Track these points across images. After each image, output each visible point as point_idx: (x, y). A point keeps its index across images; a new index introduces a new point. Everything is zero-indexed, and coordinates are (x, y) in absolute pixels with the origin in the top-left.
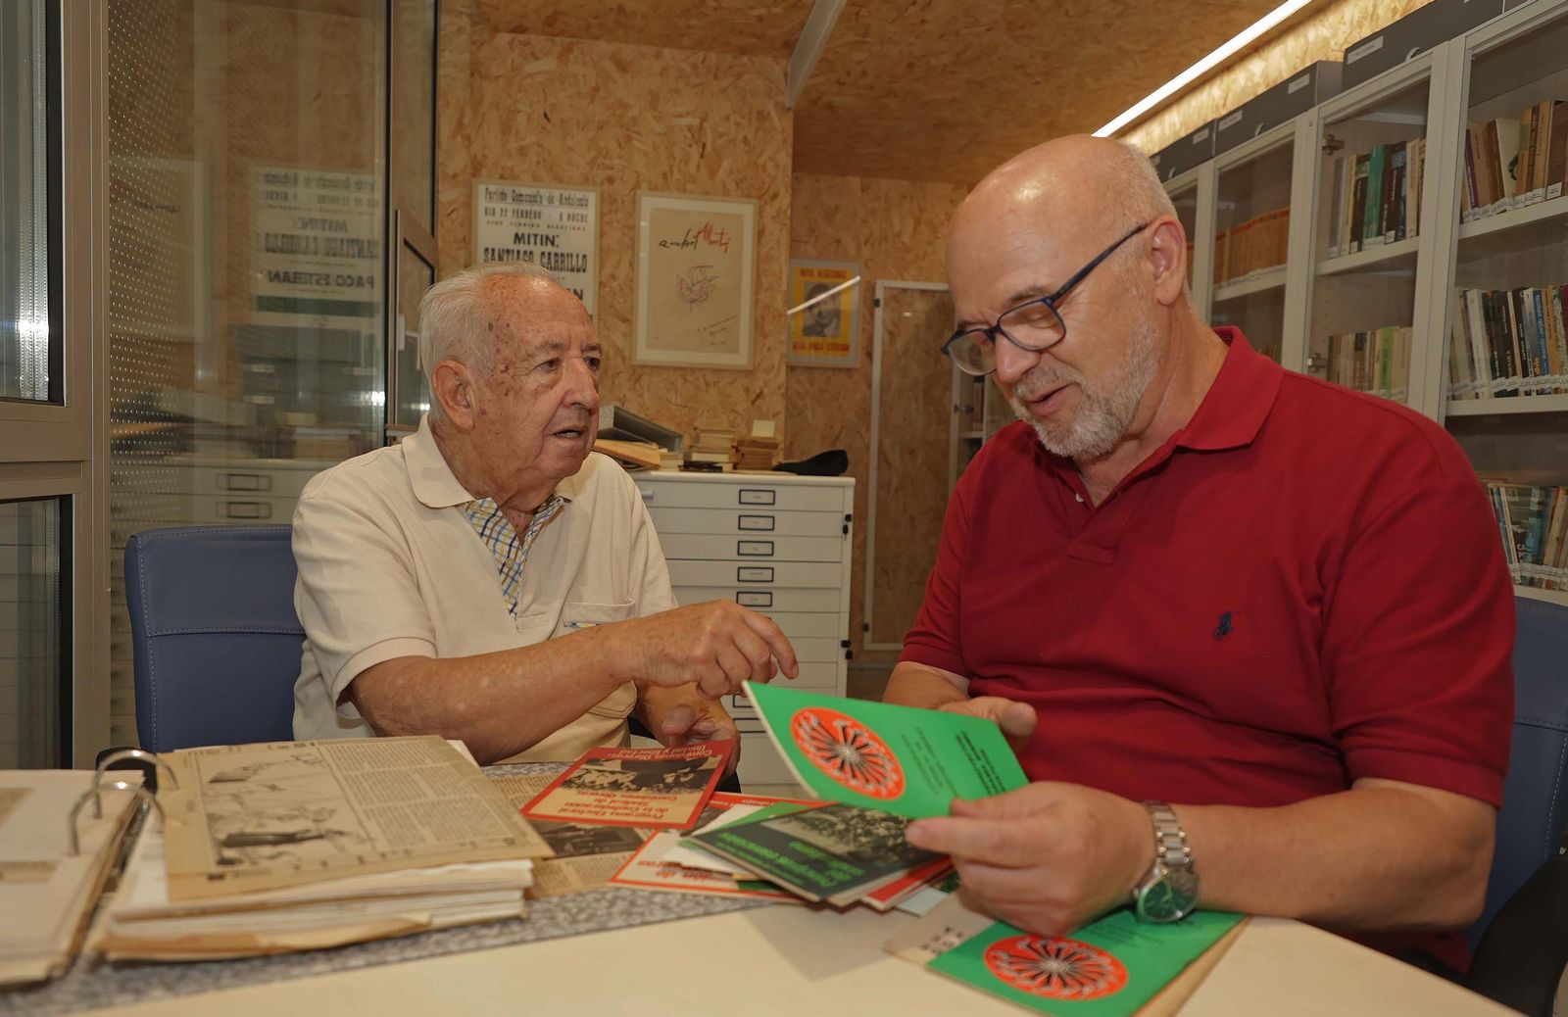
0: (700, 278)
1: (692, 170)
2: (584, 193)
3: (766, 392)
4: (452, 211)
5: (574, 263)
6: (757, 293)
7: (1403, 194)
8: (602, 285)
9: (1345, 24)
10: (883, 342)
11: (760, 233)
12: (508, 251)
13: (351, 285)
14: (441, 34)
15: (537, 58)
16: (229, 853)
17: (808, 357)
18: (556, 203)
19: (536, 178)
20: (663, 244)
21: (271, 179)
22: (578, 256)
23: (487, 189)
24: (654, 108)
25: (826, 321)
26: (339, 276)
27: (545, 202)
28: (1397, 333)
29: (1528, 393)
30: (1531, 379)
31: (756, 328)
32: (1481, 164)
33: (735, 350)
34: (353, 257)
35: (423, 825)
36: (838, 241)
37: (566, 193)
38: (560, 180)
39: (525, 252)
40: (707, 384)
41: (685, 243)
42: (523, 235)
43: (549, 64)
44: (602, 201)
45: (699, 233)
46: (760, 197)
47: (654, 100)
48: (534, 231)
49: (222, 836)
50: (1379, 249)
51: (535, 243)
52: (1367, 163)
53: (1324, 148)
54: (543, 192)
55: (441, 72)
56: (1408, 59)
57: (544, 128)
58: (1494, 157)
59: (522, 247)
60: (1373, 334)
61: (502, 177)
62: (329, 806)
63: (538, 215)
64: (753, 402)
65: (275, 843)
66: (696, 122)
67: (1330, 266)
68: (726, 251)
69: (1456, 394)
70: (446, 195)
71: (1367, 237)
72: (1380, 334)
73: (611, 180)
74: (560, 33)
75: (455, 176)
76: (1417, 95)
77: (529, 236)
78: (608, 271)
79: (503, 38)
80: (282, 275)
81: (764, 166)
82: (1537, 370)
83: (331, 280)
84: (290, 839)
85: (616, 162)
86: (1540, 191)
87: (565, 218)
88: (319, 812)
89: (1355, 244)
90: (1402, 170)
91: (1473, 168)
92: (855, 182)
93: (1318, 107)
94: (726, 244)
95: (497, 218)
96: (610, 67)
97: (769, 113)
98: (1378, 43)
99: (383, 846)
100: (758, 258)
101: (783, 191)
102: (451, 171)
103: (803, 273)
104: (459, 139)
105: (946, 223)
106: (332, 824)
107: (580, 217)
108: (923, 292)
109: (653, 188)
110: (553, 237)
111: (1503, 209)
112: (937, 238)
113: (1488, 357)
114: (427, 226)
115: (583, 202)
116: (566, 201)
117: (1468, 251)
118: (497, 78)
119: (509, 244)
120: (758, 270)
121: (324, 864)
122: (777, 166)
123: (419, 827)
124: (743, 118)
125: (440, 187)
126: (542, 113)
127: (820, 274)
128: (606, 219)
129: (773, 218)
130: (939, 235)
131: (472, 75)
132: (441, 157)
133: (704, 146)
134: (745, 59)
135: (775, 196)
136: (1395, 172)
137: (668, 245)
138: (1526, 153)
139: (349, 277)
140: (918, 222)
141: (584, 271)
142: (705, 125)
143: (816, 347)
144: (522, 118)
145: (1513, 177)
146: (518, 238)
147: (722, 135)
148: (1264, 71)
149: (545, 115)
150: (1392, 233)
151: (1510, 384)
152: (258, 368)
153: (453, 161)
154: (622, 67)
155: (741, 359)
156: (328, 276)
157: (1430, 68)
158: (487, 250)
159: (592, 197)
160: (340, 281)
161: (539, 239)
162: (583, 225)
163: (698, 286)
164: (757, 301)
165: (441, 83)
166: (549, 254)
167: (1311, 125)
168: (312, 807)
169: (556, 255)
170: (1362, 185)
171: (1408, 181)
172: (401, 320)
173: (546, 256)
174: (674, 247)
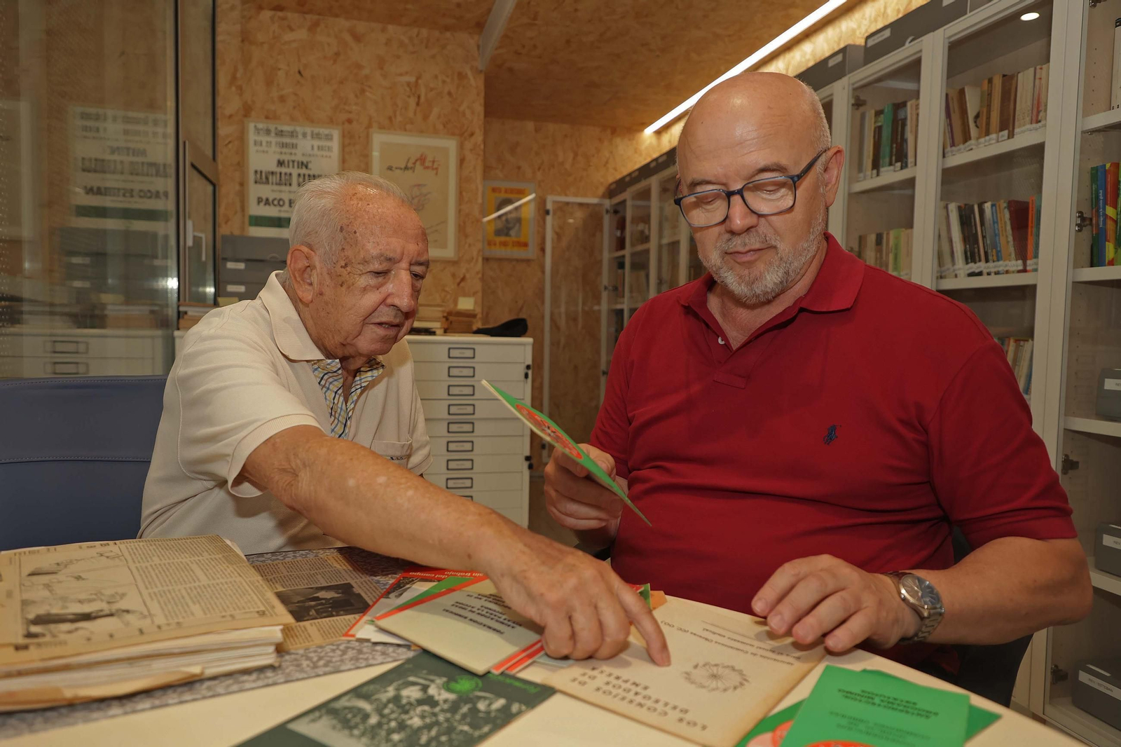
0: (418, 193)
1: (411, 114)
2: (329, 130)
3: (468, 276)
4: (230, 142)
6: (460, 205)
7: (905, 137)
9: (866, 19)
10: (553, 240)
11: (462, 161)
12: (272, 173)
13: (150, 197)
14: (218, 10)
15: (292, 30)
16: (35, 629)
17: (500, 252)
18: (309, 137)
19: (293, 119)
20: (390, 168)
21: (85, 116)
24: (382, 68)
25: (511, 225)
26: (141, 191)
27: (300, 136)
28: (903, 233)
29: (989, 274)
30: (991, 264)
31: (459, 230)
32: (956, 117)
33: (444, 246)
34: (152, 175)
35: (194, 603)
36: (519, 168)
37: (316, 130)
38: (311, 121)
39: (286, 174)
42: (284, 161)
43: (302, 34)
44: (344, 136)
45: (416, 161)
46: (461, 135)
47: (381, 63)
48: (293, 158)
49: (31, 616)
50: (890, 175)
51: (293, 167)
52: (882, 116)
53: (853, 105)
54: (299, 129)
55: (219, 38)
56: (907, 44)
57: (298, 82)
58: (964, 112)
59: (284, 170)
60: (888, 234)
61: (267, 118)
62: (120, 591)
63: (294, 146)
64: (459, 284)
65: (72, 621)
66: (413, 79)
67: (859, 187)
68: (437, 174)
69: (943, 274)
70: (223, 130)
71: (883, 167)
72: (892, 234)
73: (350, 121)
74: (310, 12)
75: (231, 116)
76: (913, 69)
77: (288, 162)
79: (266, 14)
80: (95, 189)
81: (464, 114)
82: (995, 258)
83: (135, 194)
84: (87, 617)
85: (354, 107)
86: (994, 136)
87: (316, 148)
88: (113, 596)
89: (875, 171)
90: (904, 121)
91: (950, 120)
92: (530, 125)
93: (848, 76)
94: (437, 169)
95: (264, 148)
96: (348, 38)
97: (466, 74)
98: (887, 33)
99: (160, 620)
100: (460, 179)
101: (477, 131)
102: (228, 112)
103: (494, 190)
104: (234, 89)
105: (595, 156)
106: (123, 605)
107: (327, 148)
108: (581, 205)
109: (382, 127)
110: (307, 163)
111: (969, 148)
112: (590, 166)
113: (963, 248)
114: (209, 152)
115: (329, 137)
116: (317, 136)
117: (949, 177)
118: (262, 43)
119: (273, 167)
120: (460, 187)
121: (111, 636)
122: (473, 113)
123: (190, 604)
124: (448, 77)
125: (219, 124)
126: (297, 71)
127: (506, 191)
128: (347, 150)
129: (471, 150)
130: (591, 164)
131: (243, 41)
132: (219, 102)
133: (419, 97)
134: (448, 34)
135: (472, 134)
136: (900, 122)
137: (393, 169)
138: (985, 110)
139: (149, 191)
140: (576, 155)
142: (420, 81)
143: (504, 244)
144: (281, 73)
145: (977, 126)
146: (280, 163)
147: (432, 89)
148: (813, 51)
149: (300, 72)
150: (899, 164)
151: (978, 268)
152: (76, 260)
153: (230, 104)
154: (357, 38)
155: (449, 252)
156: (132, 190)
157: (921, 51)
158: (256, 172)
159: (336, 134)
160: (142, 194)
161: (296, 164)
162: (328, 154)
163: (418, 199)
164: (460, 211)
165: (219, 46)
166: (304, 175)
167: (844, 89)
168: (108, 592)
169: (309, 176)
170: (878, 130)
171: (908, 128)
172: (190, 224)
173: (302, 176)
174: (398, 171)
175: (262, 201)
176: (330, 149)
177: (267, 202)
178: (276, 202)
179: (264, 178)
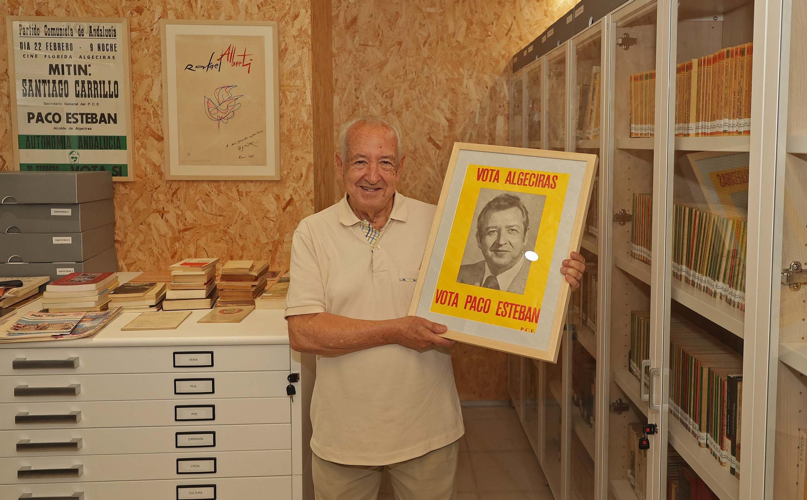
0: (226, 98)
2: (112, 24)
3: (296, 198)
5: (107, 89)
6: (281, 109)
8: (135, 107)
11: (282, 53)
12: (44, 81)
18: (86, 35)
19: (68, 12)
20: (189, 67)
22: (109, 82)
23: (20, 25)
31: (281, 141)
33: (264, 163)
38: (92, 14)
39: (60, 82)
40: (240, 194)
41: (210, 66)
42: (57, 66)
44: (132, 30)
45: (222, 56)
46: (281, 20)
48: (66, 62)
51: (69, 73)
54: (73, 25)
59: (57, 78)
61: (38, 14)
63: (70, 47)
64: (284, 209)
68: (249, 71)
73: (139, 10)
77: (63, 66)
78: (141, 94)
87: (95, 47)
94: (249, 64)
95: (32, 51)
100: (281, 76)
101: (303, 11)
105: (495, 23)
107: (109, 47)
109: (179, 17)
110: (86, 67)
112: (488, 36)
115: (112, 33)
116: (95, 33)
119: (45, 74)
120: (281, 86)
128: (136, 46)
129: (294, 37)
130: (490, 33)
135: (296, 16)
137: (194, 68)
140: (470, 23)
141: (117, 96)
146: (53, 69)
155: (269, 171)
158: (24, 81)
159: (121, 28)
161: (72, 69)
162: (111, 54)
163: (224, 106)
164: (281, 116)
169: (89, 82)
173: (80, 85)
174: (200, 70)
175: (33, 118)
176: (113, 48)
177: (40, 118)
178: (50, 118)
179: (34, 87)
